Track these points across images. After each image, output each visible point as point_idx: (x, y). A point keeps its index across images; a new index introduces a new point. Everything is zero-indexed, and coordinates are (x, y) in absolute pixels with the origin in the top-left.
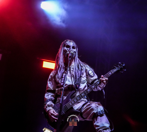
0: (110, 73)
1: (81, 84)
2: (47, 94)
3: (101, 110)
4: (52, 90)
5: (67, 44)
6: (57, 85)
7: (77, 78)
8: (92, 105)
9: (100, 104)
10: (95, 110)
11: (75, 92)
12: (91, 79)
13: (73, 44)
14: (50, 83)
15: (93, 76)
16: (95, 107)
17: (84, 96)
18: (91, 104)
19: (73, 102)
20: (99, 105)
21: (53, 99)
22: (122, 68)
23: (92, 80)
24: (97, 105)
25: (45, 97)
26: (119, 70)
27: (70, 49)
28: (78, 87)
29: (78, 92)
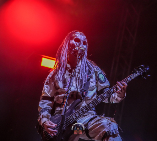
0: (129, 79)
1: (89, 91)
2: (42, 101)
3: (115, 128)
4: (49, 97)
5: (76, 36)
6: (56, 91)
7: (83, 83)
8: (103, 120)
9: (114, 121)
10: (107, 128)
11: (81, 101)
12: (100, 86)
13: (84, 38)
14: (47, 87)
15: (104, 81)
16: (107, 124)
17: (93, 107)
18: (101, 119)
19: (77, 115)
20: (112, 121)
21: (50, 109)
22: (145, 72)
23: (102, 87)
24: (110, 122)
25: (40, 105)
26: (140, 75)
27: (80, 44)
28: (84, 94)
29: (84, 102)
